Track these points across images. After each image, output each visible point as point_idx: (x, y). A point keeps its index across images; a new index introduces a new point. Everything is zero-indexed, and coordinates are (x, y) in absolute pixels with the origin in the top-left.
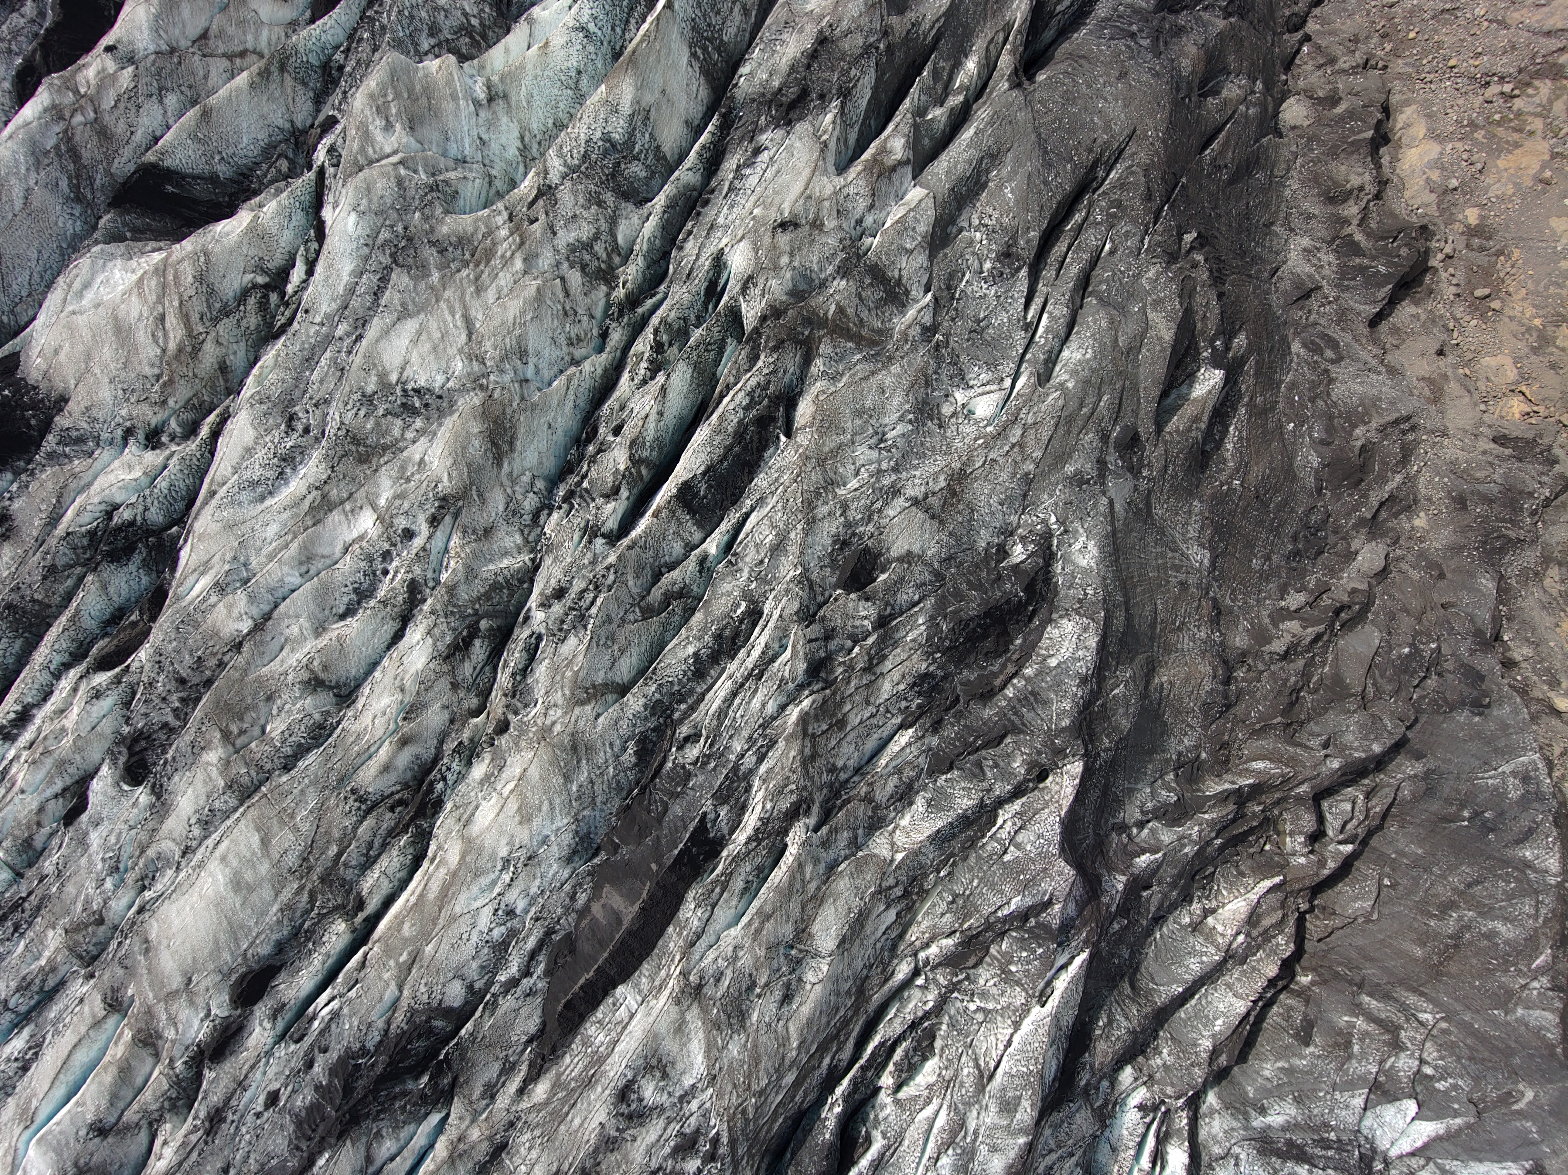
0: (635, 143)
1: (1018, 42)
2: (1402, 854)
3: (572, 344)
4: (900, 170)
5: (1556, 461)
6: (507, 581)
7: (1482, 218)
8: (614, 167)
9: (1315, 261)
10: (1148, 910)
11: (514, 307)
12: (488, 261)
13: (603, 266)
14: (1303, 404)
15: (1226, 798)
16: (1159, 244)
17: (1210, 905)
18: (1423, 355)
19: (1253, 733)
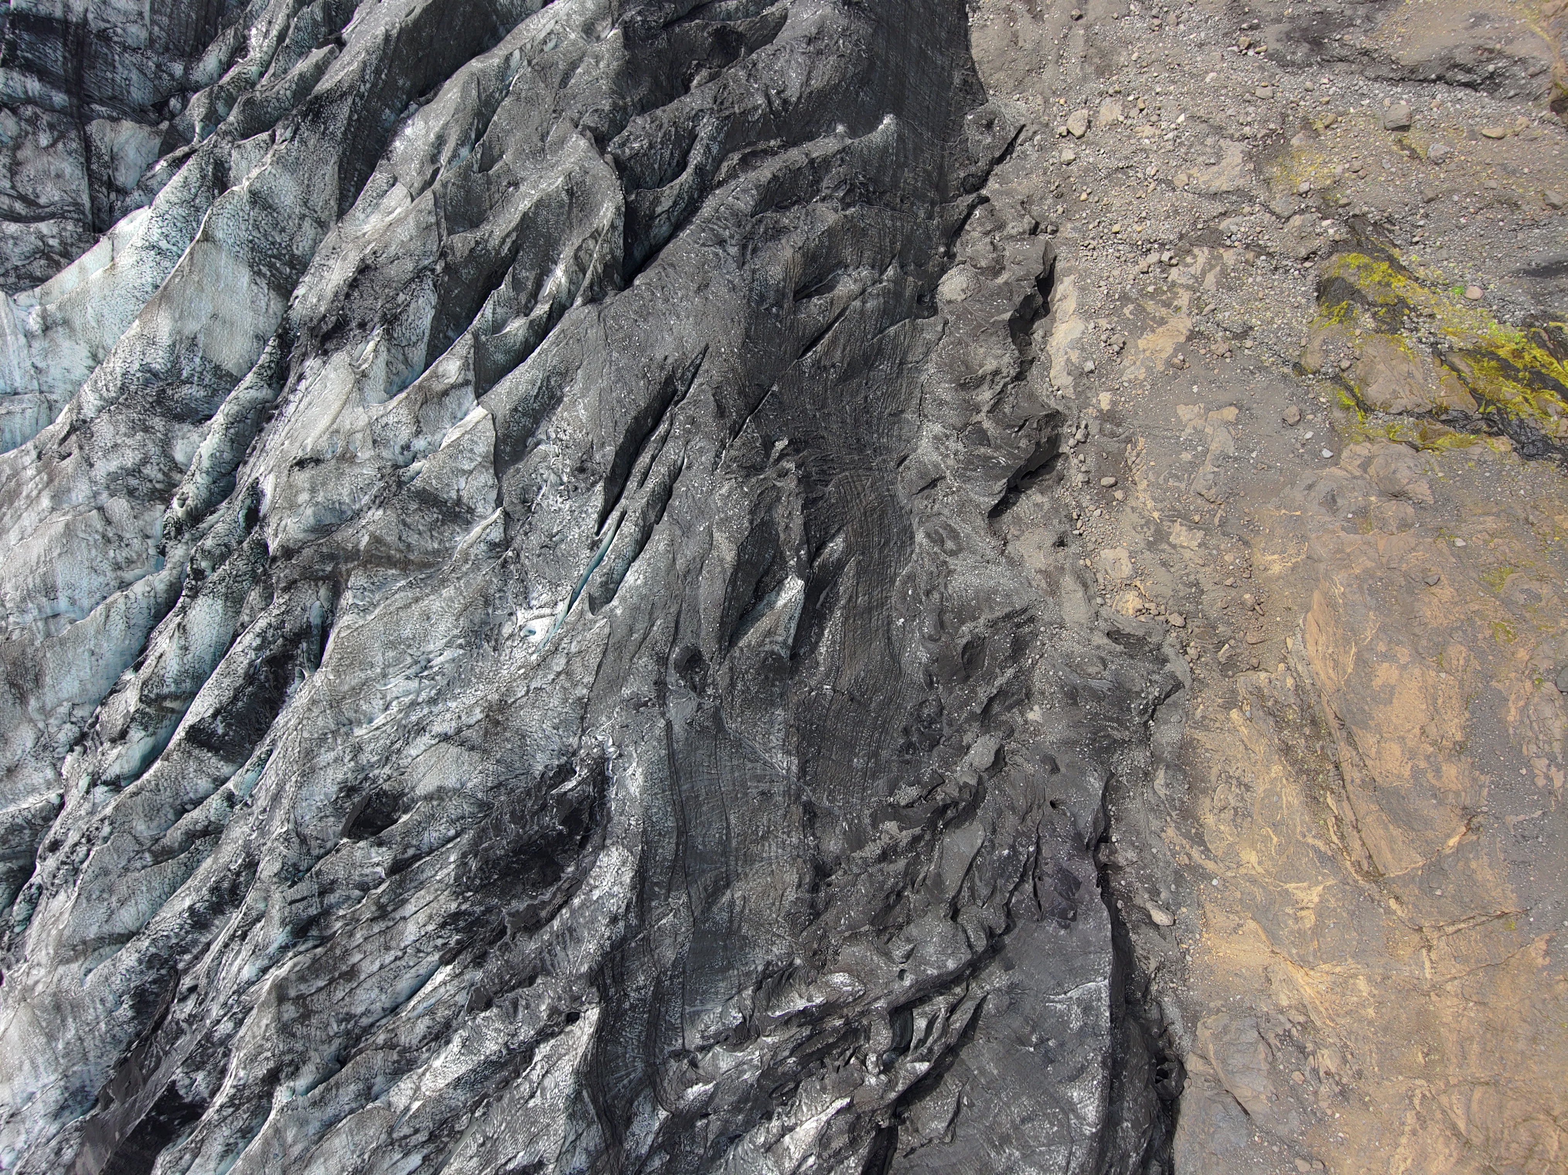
0: (181, 370)
1: (606, 250)
2: (982, 1071)
3: (120, 568)
4: (452, 393)
5: (1165, 661)
6: (29, 822)
7: (1114, 403)
8: (158, 395)
9: (942, 449)
10: (706, 1138)
11: (38, 546)
12: (11, 504)
13: (158, 486)
14: (916, 598)
15: (787, 1021)
16: (734, 459)
17: (789, 1122)
18: (1040, 548)
19: (845, 939)
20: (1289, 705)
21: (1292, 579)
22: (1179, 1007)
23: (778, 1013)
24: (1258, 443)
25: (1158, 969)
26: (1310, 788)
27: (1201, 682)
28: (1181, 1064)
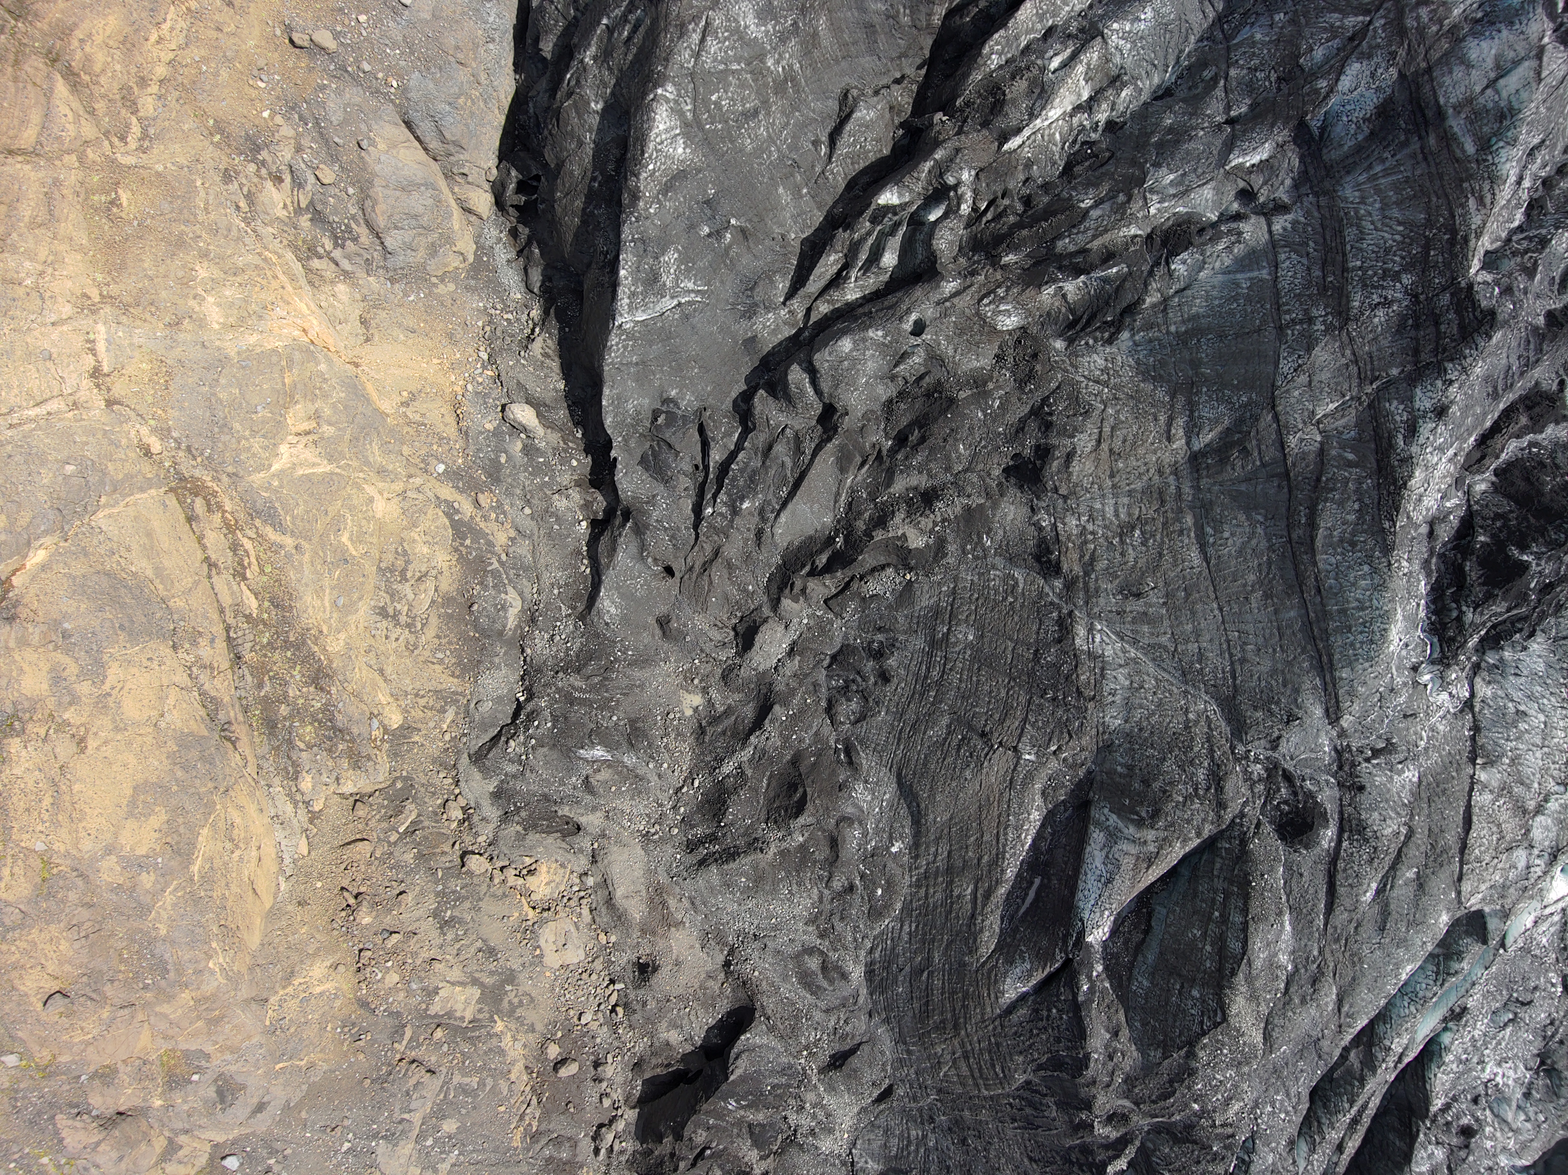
2: (797, 190)
5: (496, 794)
9: (821, 1114)
14: (869, 882)
15: (1109, 257)
16: (1216, 1158)
17: (1082, 118)
18: (677, 963)
19: (991, 378)
20: (309, 747)
21: (295, 957)
22: (500, 284)
23: (1115, 270)
24: (340, 1164)
25: (530, 339)
26: (284, 621)
27: (444, 765)
28: (499, 203)
